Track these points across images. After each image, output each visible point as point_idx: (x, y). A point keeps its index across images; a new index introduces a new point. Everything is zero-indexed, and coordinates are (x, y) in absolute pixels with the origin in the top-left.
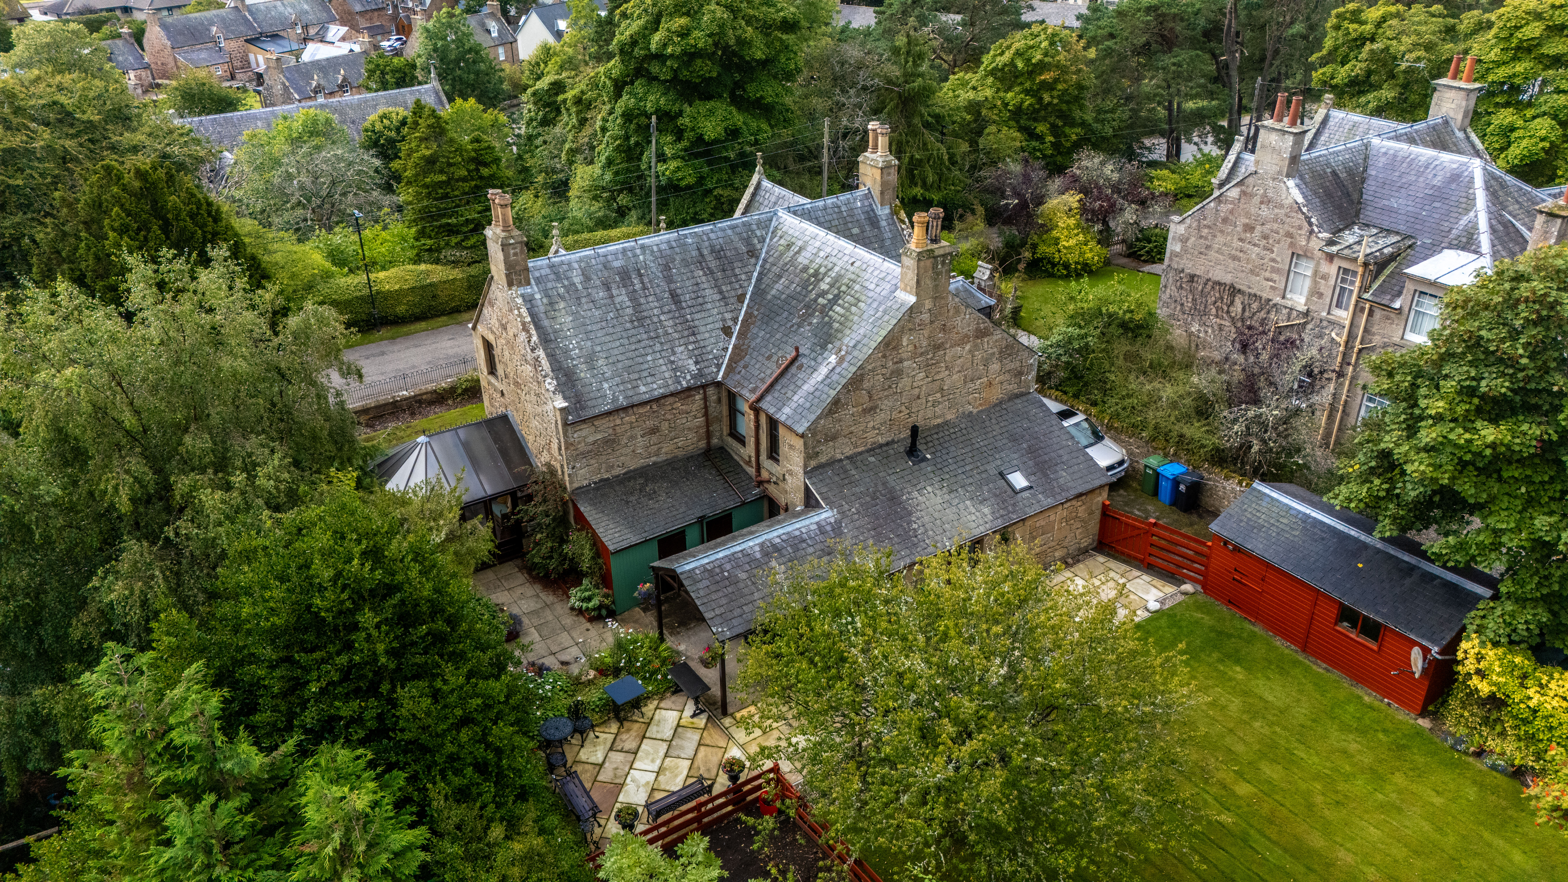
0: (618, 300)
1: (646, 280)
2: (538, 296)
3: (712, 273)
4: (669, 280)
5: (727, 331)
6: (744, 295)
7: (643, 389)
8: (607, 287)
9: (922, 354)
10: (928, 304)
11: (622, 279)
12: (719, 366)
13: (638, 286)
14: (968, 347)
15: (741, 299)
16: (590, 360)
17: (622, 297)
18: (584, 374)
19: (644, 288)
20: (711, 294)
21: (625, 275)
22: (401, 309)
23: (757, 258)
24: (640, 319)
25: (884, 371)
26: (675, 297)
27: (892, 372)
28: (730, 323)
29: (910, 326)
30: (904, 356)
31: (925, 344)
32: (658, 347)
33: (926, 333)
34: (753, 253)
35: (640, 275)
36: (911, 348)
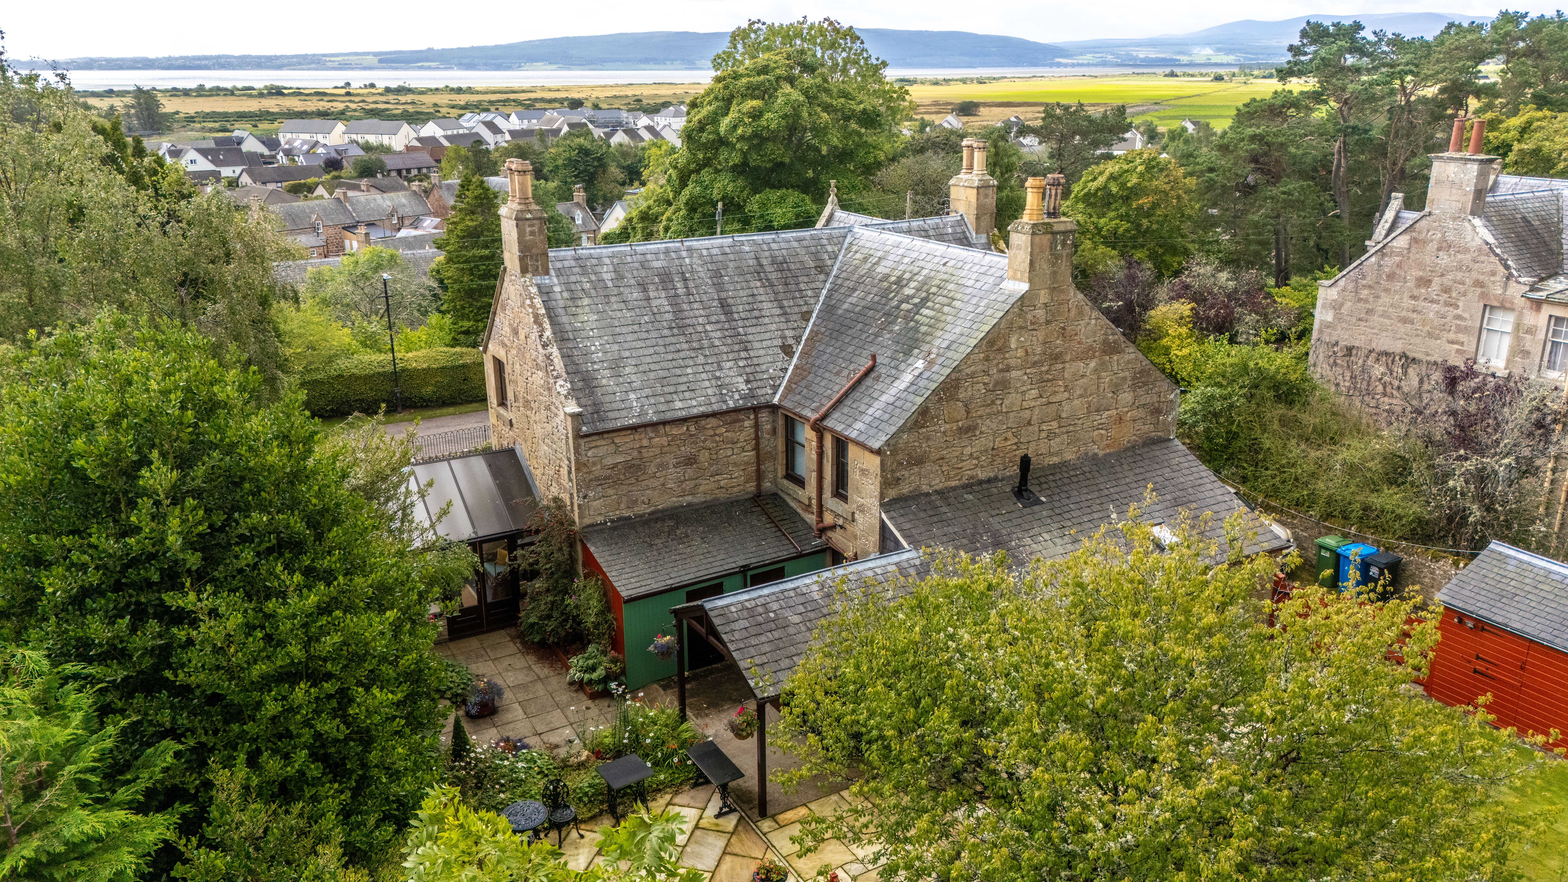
0: (654, 303)
1: (691, 284)
2: (557, 289)
3: (772, 285)
4: (719, 287)
5: (787, 350)
6: (810, 313)
7: (678, 405)
8: (643, 287)
9: (1034, 364)
10: (1044, 297)
11: (663, 282)
12: (775, 388)
13: (681, 291)
14: (1093, 364)
15: (806, 316)
16: (616, 366)
17: (660, 300)
18: (605, 378)
19: (689, 294)
20: (769, 308)
21: (665, 278)
22: (428, 390)
23: (828, 275)
24: (680, 325)
25: (986, 379)
26: (724, 305)
27: (997, 383)
28: (791, 341)
29: (1021, 322)
30: (1013, 362)
31: (1039, 350)
32: (701, 360)
33: (1040, 335)
34: (822, 269)
35: (685, 280)
36: (1020, 353)
